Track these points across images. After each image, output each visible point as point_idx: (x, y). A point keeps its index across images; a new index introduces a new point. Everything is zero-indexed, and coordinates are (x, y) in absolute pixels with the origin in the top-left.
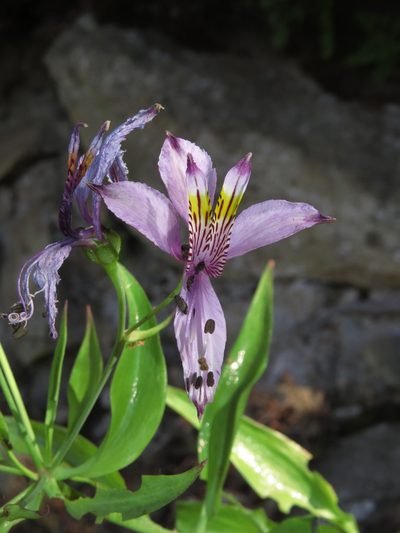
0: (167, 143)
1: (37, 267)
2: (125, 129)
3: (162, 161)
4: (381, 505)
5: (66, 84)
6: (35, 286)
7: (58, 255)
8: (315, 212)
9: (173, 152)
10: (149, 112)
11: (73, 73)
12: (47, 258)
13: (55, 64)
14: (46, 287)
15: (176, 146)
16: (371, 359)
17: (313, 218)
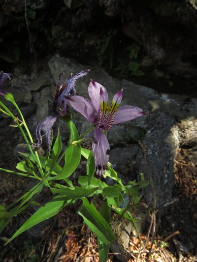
0: (91, 83)
1: (44, 125)
2: (77, 77)
3: (89, 89)
4: (117, 165)
5: (53, 69)
6: (43, 133)
7: (52, 121)
8: (142, 111)
9: (93, 86)
10: (85, 72)
11: (54, 67)
12: (48, 122)
13: (50, 65)
14: (47, 134)
15: (94, 84)
16: (116, 134)
17: (141, 113)
